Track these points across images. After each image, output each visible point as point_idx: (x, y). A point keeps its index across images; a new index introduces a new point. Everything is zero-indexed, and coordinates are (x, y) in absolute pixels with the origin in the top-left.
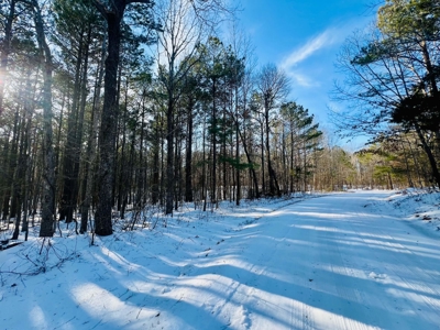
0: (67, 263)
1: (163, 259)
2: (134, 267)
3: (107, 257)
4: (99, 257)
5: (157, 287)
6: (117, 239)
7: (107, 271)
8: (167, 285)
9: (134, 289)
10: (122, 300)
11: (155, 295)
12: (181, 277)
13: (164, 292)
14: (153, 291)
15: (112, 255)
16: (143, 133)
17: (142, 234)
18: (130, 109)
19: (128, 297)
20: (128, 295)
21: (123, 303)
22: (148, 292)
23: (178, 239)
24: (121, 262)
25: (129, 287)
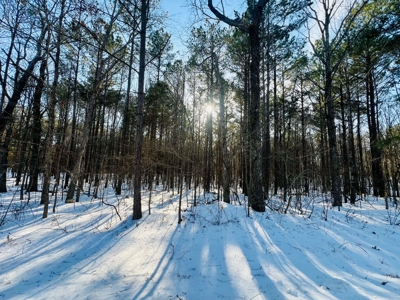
0: (231, 224)
1: (309, 255)
2: (275, 249)
3: (256, 230)
4: (250, 228)
5: (286, 282)
6: (268, 218)
7: (253, 242)
8: (299, 288)
9: (266, 270)
10: (252, 274)
11: (279, 288)
12: (321, 289)
13: (289, 293)
14: (281, 283)
15: (260, 230)
16: (304, 119)
17: (294, 220)
18: (289, 99)
19: (258, 274)
20: (258, 272)
21: (251, 277)
22: (275, 281)
23: (340, 239)
24: (266, 239)
25: (263, 266)
